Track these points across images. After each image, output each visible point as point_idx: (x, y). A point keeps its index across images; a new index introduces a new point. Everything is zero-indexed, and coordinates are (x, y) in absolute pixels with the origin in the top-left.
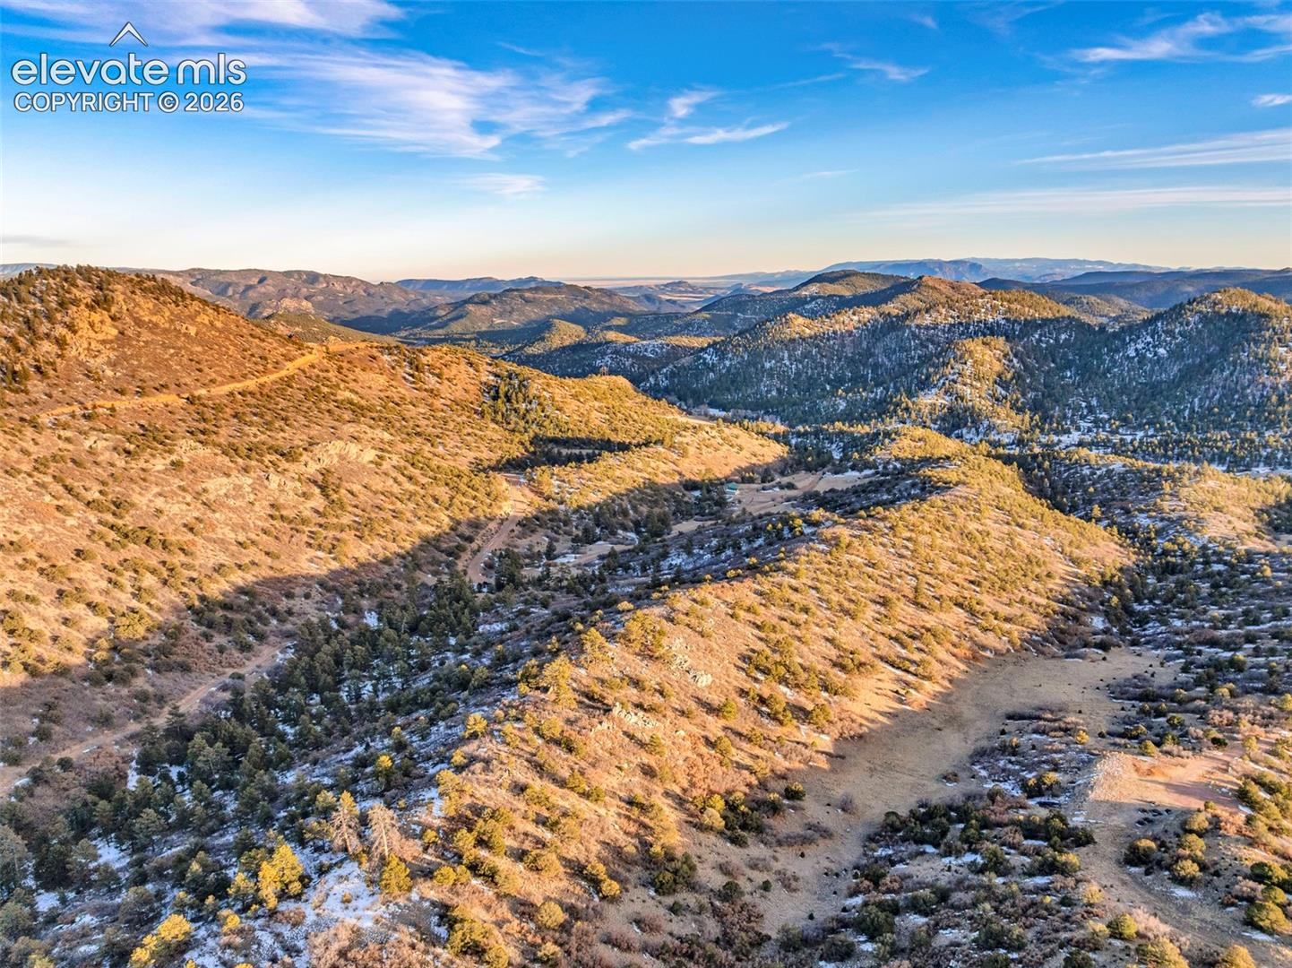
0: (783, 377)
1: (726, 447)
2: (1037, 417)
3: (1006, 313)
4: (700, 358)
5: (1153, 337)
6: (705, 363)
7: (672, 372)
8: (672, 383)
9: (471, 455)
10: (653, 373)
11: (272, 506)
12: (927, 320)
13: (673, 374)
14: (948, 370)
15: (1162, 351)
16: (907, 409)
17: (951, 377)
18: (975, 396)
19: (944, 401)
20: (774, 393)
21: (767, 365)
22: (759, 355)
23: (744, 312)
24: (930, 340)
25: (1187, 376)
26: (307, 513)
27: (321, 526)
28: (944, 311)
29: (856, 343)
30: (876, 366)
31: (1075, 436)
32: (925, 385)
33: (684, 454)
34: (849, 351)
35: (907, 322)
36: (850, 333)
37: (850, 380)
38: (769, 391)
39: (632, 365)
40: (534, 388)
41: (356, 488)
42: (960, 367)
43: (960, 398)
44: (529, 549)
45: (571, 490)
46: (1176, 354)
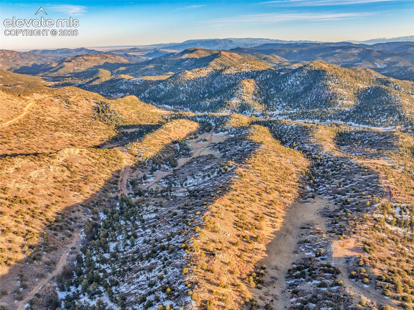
0: (187, 93)
1: (182, 127)
2: (266, 106)
3: (251, 69)
4: (158, 87)
5: (295, 78)
6: (160, 88)
7: (149, 92)
8: (150, 96)
9: (99, 137)
10: (143, 92)
11: (54, 178)
12: (228, 72)
14: (239, 91)
15: (298, 82)
16: (229, 105)
17: (240, 93)
18: (248, 99)
19: (239, 101)
20: (185, 99)
21: (181, 89)
22: (178, 86)
23: (165, 64)
24: (230, 78)
25: (306, 90)
26: (66, 178)
27: (72, 182)
28: (233, 68)
29: (208, 79)
30: (215, 88)
31: (277, 112)
32: (232, 96)
33: (170, 131)
34: (206, 83)
35: (223, 73)
36: (205, 77)
37: (208, 93)
38: (183, 98)
40: (112, 108)
41: (77, 165)
42: (242, 89)
43: (244, 100)
44: (137, 177)
45: (142, 152)
46: (302, 83)
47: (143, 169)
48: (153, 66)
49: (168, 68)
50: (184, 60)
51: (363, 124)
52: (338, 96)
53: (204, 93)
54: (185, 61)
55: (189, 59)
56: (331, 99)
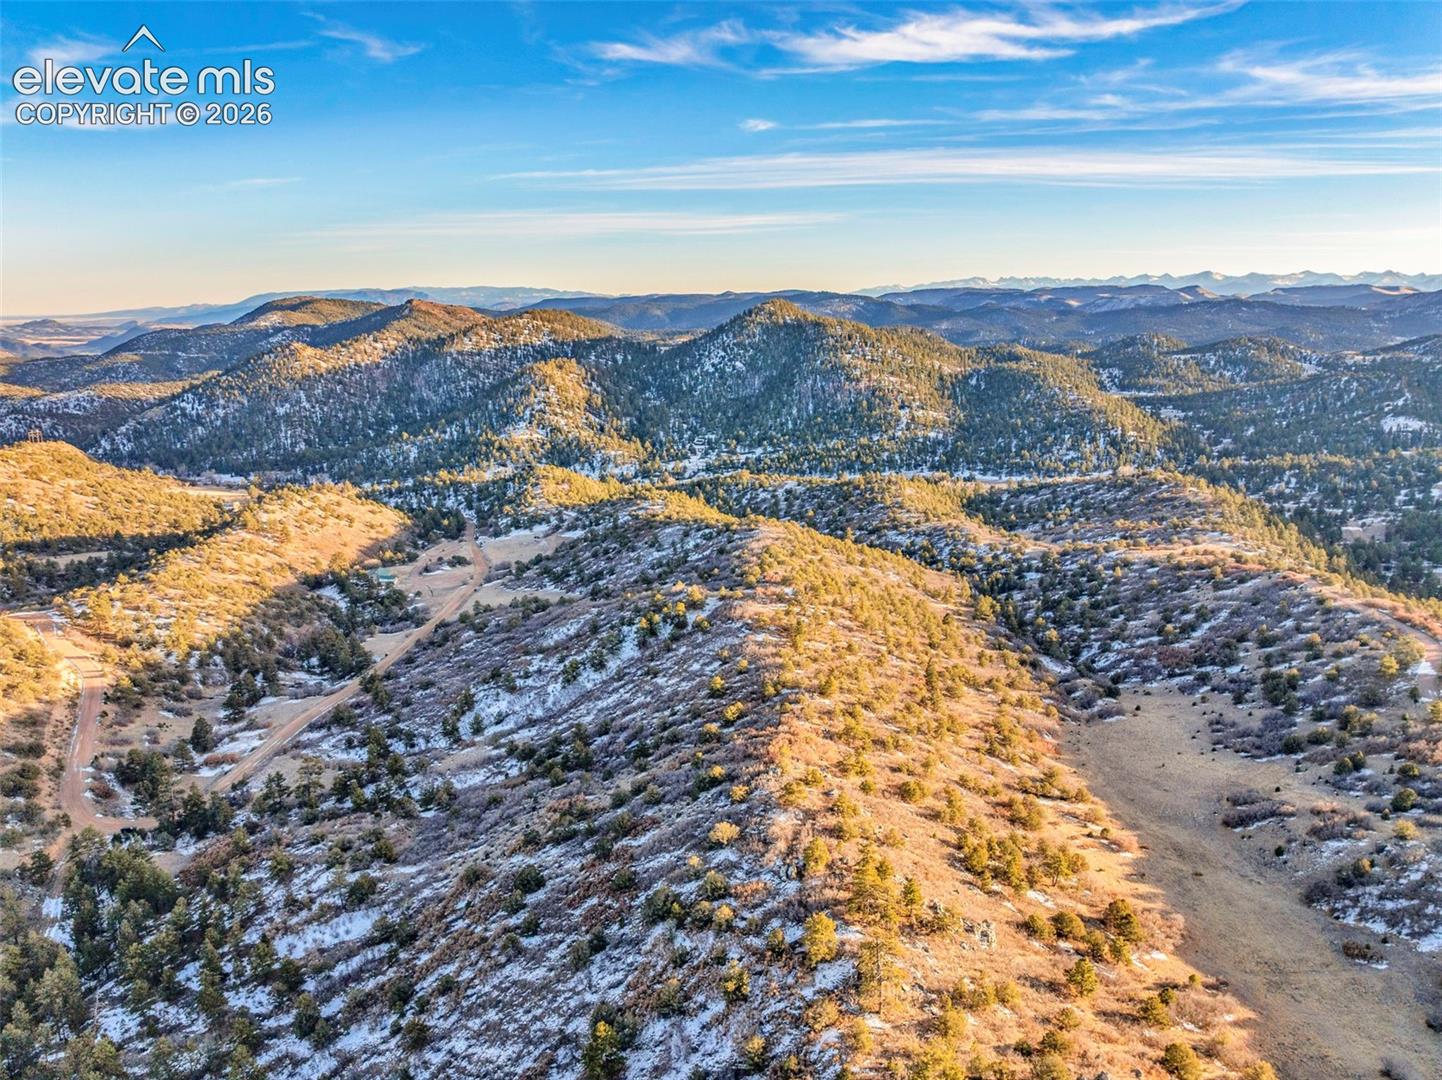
0: (306, 421)
1: (331, 521)
2: (647, 444)
3: (550, 335)
4: (175, 408)
5: (725, 350)
6: (184, 415)
7: (135, 431)
8: (138, 445)
10: (104, 434)
12: (468, 345)
13: (137, 435)
14: (532, 399)
15: (738, 364)
16: (501, 448)
17: (537, 407)
18: (574, 425)
19: (538, 435)
20: (303, 446)
21: (281, 411)
22: (265, 398)
23: (185, 350)
24: (478, 366)
25: (771, 386)
28: (483, 333)
29: (387, 375)
30: (421, 402)
31: (696, 462)
32: (507, 418)
33: (284, 538)
34: (382, 387)
35: (446, 349)
36: (378, 366)
37: (395, 423)
38: (294, 445)
42: (543, 394)
43: (555, 430)
45: (161, 621)
46: (751, 365)
47: (177, 699)
48: (136, 358)
49: (201, 364)
50: (265, 334)
51: (1010, 474)
52: (890, 396)
53: (383, 424)
54: (272, 335)
55: (285, 328)
56: (870, 408)
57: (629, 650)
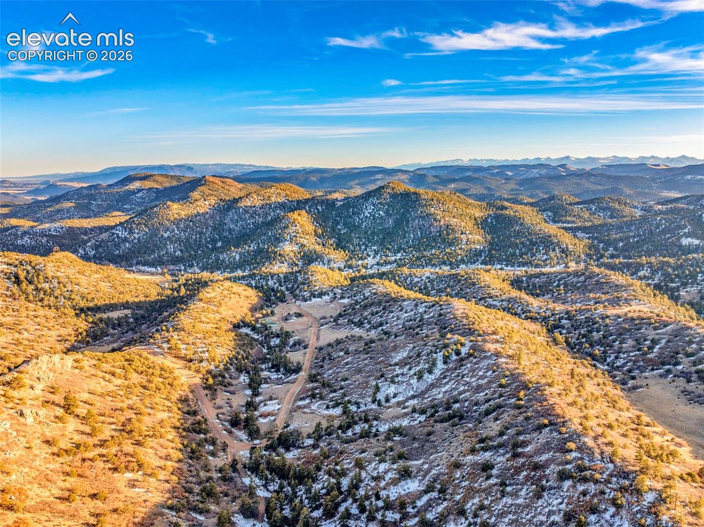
0: (178, 240)
2: (347, 252)
3: (286, 196)
4: (113, 234)
5: (374, 206)
6: (118, 237)
7: (95, 245)
8: (97, 252)
10: (80, 246)
12: (248, 203)
13: (96, 247)
14: (290, 231)
15: (381, 213)
16: (280, 255)
17: (293, 235)
18: (311, 243)
19: (296, 248)
20: (179, 252)
21: (166, 235)
22: (158, 229)
23: (95, 200)
24: (255, 213)
25: (398, 224)
28: (255, 196)
29: (212, 217)
30: (230, 230)
31: (370, 261)
32: (278, 240)
33: (219, 305)
34: (211, 223)
35: (239, 205)
36: (207, 213)
37: (220, 240)
38: (175, 252)
39: (47, 241)
41: (85, 396)
42: (294, 228)
43: (303, 246)
44: (231, 407)
45: (200, 350)
46: (387, 212)
48: (73, 204)
49: (104, 207)
50: (133, 193)
51: (519, 266)
53: (214, 241)
54: (137, 193)
55: (143, 190)
56: (448, 235)
57: (440, 365)
